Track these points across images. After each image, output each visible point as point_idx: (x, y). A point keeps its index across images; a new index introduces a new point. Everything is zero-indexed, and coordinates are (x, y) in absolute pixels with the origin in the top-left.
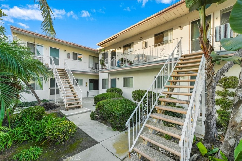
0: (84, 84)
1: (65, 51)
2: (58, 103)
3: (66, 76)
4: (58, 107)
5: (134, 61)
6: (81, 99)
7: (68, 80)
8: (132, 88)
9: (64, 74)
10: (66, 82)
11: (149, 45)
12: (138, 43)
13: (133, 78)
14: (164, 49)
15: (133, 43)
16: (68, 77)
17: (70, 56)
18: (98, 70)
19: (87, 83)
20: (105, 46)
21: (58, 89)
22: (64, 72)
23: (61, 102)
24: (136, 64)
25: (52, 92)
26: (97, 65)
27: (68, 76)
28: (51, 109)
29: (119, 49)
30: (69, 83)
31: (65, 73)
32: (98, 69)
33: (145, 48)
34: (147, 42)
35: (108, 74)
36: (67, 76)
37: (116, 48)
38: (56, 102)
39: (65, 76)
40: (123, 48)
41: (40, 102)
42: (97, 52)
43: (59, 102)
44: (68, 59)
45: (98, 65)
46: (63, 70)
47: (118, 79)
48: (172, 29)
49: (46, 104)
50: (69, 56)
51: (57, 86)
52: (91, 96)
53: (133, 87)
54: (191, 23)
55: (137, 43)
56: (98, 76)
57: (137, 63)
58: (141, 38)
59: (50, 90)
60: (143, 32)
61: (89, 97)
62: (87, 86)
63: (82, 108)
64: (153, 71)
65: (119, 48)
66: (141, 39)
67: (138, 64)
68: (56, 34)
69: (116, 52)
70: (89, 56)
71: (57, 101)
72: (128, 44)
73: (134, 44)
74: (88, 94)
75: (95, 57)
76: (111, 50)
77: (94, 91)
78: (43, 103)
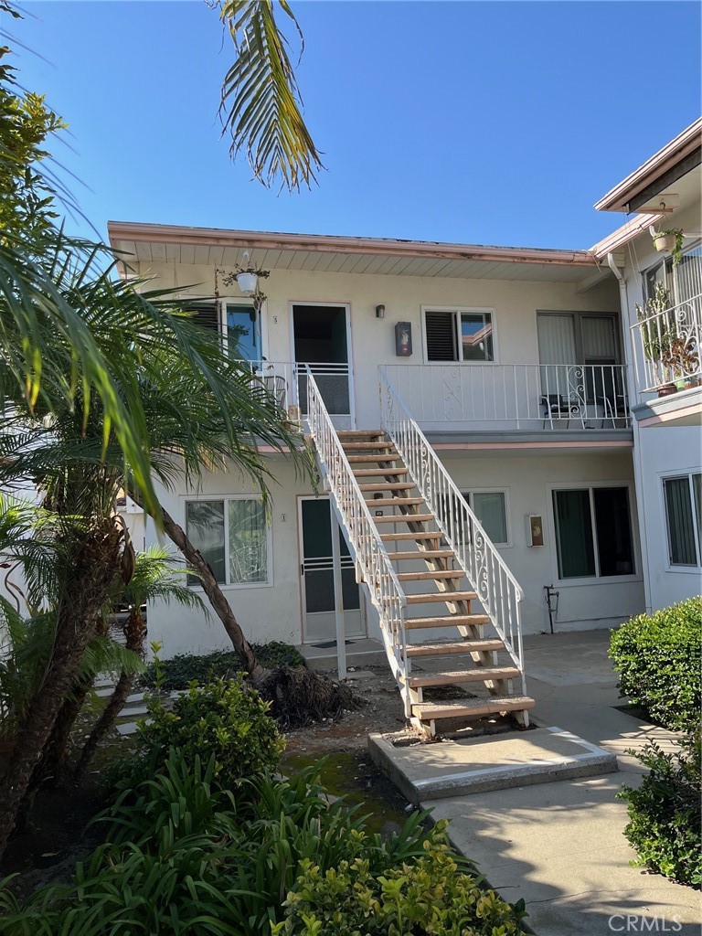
0: (518, 530)
1: (379, 310)
2: (357, 669)
3: (395, 476)
4: (357, 704)
6: (516, 650)
7: (410, 506)
9: (382, 467)
10: (400, 516)
16: (409, 484)
17: (410, 339)
18: (621, 410)
19: (536, 522)
21: (349, 575)
22: (381, 450)
23: (371, 668)
25: (318, 596)
26: (608, 371)
27: (405, 474)
28: (315, 716)
30: (415, 526)
31: (387, 455)
32: (620, 401)
36: (401, 478)
38: (342, 665)
39: (388, 478)
41: (251, 663)
42: (600, 275)
43: (361, 663)
44: (402, 360)
45: (617, 371)
46: (374, 438)
49: (283, 679)
50: (405, 340)
51: (344, 549)
52: (579, 627)
56: (624, 459)
59: (303, 577)
61: (565, 633)
62: (537, 541)
63: (533, 726)
68: (313, 153)
70: (540, 314)
71: (348, 658)
74: (550, 611)
75: (588, 316)
77: (597, 578)
78: (269, 672)
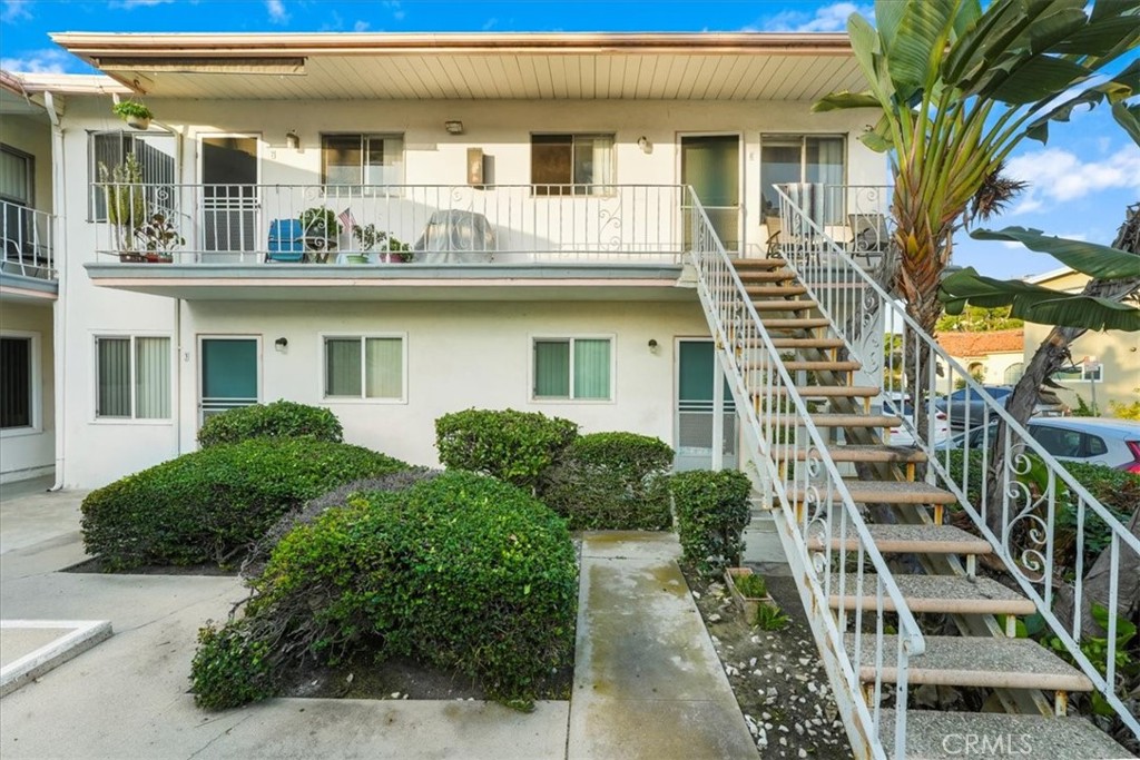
5: (421, 246)
8: (397, 401)
11: (500, 175)
12: (435, 149)
13: (400, 339)
14: (618, 215)
15: (399, 138)
20: (143, 84)
24: (440, 262)
29: (290, 143)
33: (481, 188)
34: (493, 157)
35: (172, 301)
37: (261, 133)
40: (323, 148)
47: (280, 346)
48: (610, 138)
53: (399, 395)
54: (679, 140)
55: (433, 146)
57: (446, 260)
58: (455, 128)
60: (467, 99)
64: (525, 315)
65: (290, 135)
66: (454, 133)
67: (451, 263)
69: (254, 159)
72: (365, 135)
73: (407, 145)
76: (202, 133)
